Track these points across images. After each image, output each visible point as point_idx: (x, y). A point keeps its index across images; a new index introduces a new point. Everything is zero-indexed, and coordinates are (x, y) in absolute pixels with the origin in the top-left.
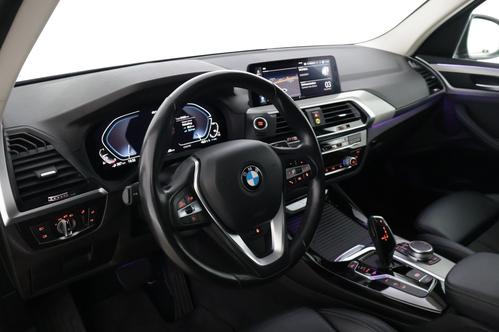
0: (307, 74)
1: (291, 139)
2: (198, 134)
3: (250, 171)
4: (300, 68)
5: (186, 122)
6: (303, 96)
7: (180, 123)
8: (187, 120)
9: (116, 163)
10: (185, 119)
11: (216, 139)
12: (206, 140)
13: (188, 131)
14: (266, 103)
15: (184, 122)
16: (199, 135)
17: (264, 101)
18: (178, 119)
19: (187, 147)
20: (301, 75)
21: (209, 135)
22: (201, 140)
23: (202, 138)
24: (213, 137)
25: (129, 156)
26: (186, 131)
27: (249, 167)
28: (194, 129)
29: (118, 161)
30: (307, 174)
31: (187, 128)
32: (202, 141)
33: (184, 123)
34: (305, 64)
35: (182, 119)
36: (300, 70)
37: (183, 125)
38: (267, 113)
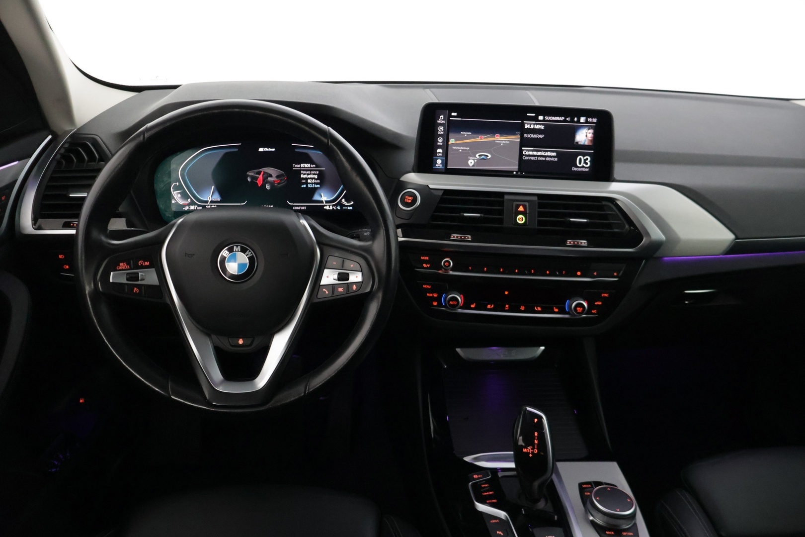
0: (541, 136)
1: (462, 237)
2: (322, 194)
3: (236, 251)
4: (528, 124)
5: (308, 172)
6: (522, 173)
7: (299, 172)
8: (311, 171)
9: (189, 205)
10: (308, 168)
11: (351, 208)
12: (333, 206)
13: (307, 186)
14: (444, 171)
15: (305, 172)
16: (324, 197)
17: (441, 165)
18: (297, 166)
19: (299, 208)
20: (526, 136)
21: (341, 199)
22: (325, 204)
23: (327, 202)
24: (346, 204)
25: (209, 201)
26: (305, 186)
27: (237, 246)
28: (319, 186)
29: (192, 203)
30: (354, 286)
31: (307, 181)
32: (326, 206)
33: (304, 174)
34: (541, 118)
35: (303, 168)
36: (527, 126)
37: (302, 176)
38: (428, 186)
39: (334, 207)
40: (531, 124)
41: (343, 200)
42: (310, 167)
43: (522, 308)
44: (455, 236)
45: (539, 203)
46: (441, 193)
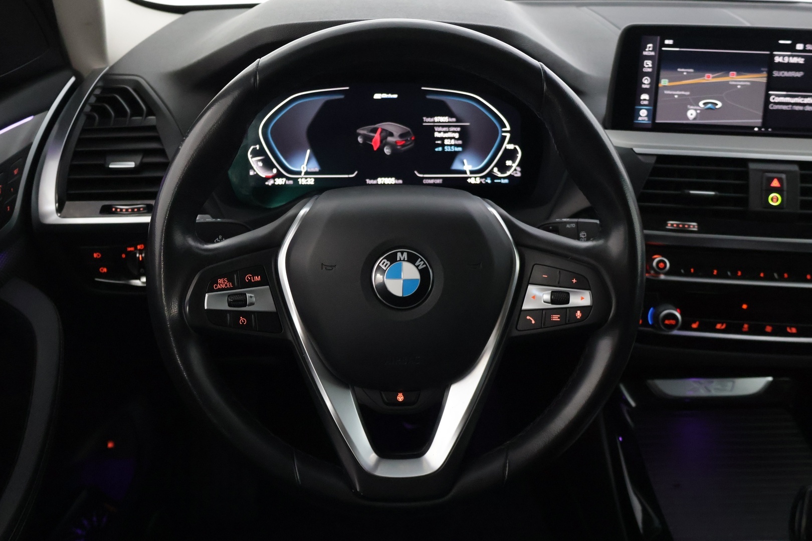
0: (799, 74)
1: (684, 225)
2: (465, 161)
3: (400, 260)
4: (779, 56)
5: (445, 129)
6: (767, 129)
7: (431, 129)
8: (449, 126)
9: (274, 177)
10: (445, 122)
11: (506, 181)
12: (481, 177)
13: (443, 149)
14: (650, 126)
15: (440, 129)
16: (468, 164)
17: (646, 119)
18: (429, 120)
19: (432, 181)
20: (776, 74)
21: (493, 169)
22: (468, 174)
23: (472, 172)
24: (500, 175)
25: (303, 171)
26: (440, 149)
27: (402, 253)
28: (460, 149)
29: (279, 175)
30: (579, 312)
31: (443, 142)
32: (470, 177)
33: (440, 132)
34: (800, 47)
35: (437, 122)
36: (777, 60)
37: (437, 135)
38: (632, 149)
39: (483, 181)
40: (784, 56)
41: (496, 170)
42: (449, 122)
43: (769, 329)
44: (672, 224)
45: (802, 176)
46: (653, 160)
